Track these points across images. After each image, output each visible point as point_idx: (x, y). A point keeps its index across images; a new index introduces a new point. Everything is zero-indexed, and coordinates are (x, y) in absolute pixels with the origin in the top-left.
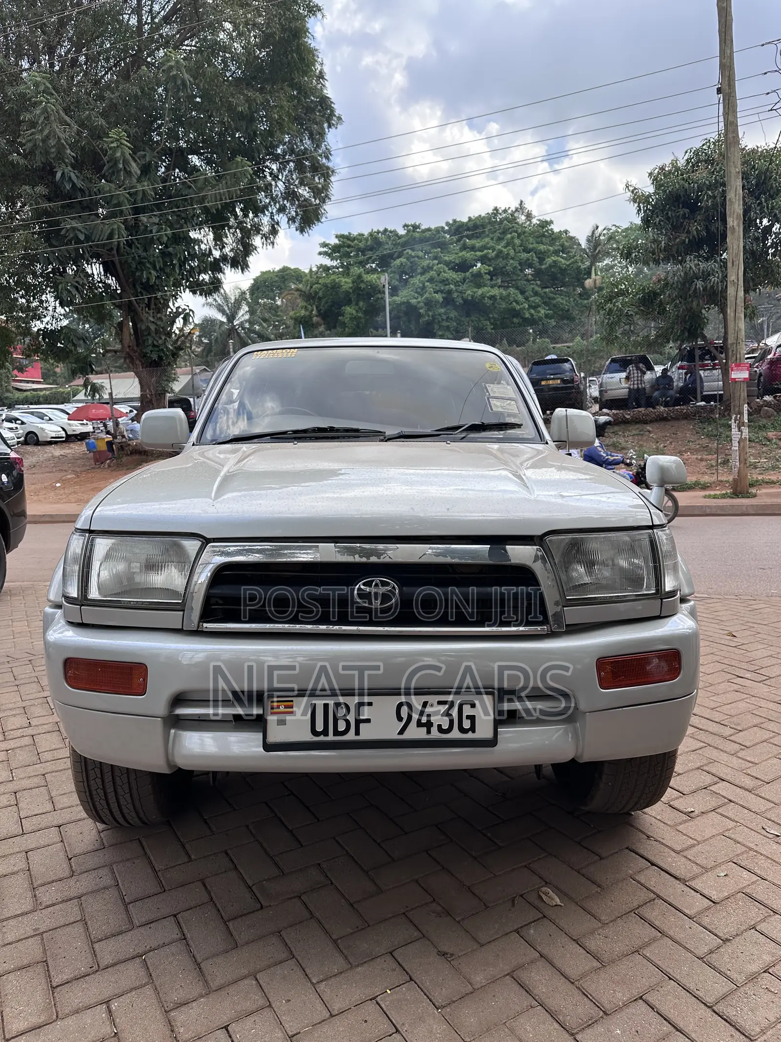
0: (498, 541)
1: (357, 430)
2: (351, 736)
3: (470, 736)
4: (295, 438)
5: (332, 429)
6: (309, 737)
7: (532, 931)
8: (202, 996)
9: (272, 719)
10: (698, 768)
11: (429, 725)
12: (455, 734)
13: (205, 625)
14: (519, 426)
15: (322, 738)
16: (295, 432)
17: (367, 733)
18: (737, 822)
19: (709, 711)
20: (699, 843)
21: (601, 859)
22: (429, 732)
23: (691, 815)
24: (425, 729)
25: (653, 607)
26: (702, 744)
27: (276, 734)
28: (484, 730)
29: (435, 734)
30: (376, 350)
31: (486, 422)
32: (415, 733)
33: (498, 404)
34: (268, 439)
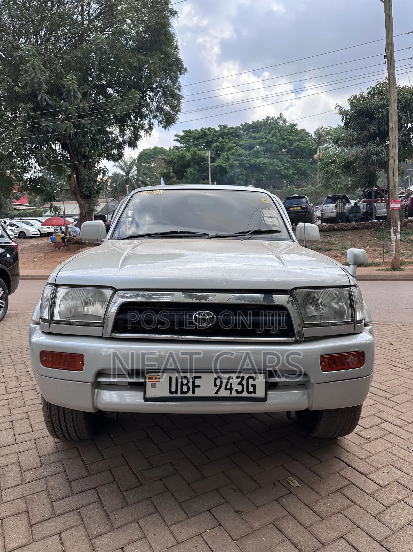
0: (268, 292)
1: (194, 233)
2: (190, 394)
3: (253, 395)
4: (162, 237)
5: (181, 232)
6: (168, 395)
7: (284, 500)
8: (109, 532)
9: (149, 385)
10: (373, 415)
11: (231, 389)
12: (245, 394)
13: (114, 334)
14: (279, 232)
15: (175, 395)
16: (162, 233)
17: (198, 393)
18: (394, 444)
19: (379, 384)
20: (373, 455)
21: (321, 462)
22: (231, 393)
23: (369, 440)
24: (229, 391)
25: (350, 329)
26: (375, 402)
27: (151, 393)
28: (260, 393)
29: (234, 394)
30: (205, 191)
31: (262, 229)
32: (224, 393)
33: (269, 220)
34: (147, 237)
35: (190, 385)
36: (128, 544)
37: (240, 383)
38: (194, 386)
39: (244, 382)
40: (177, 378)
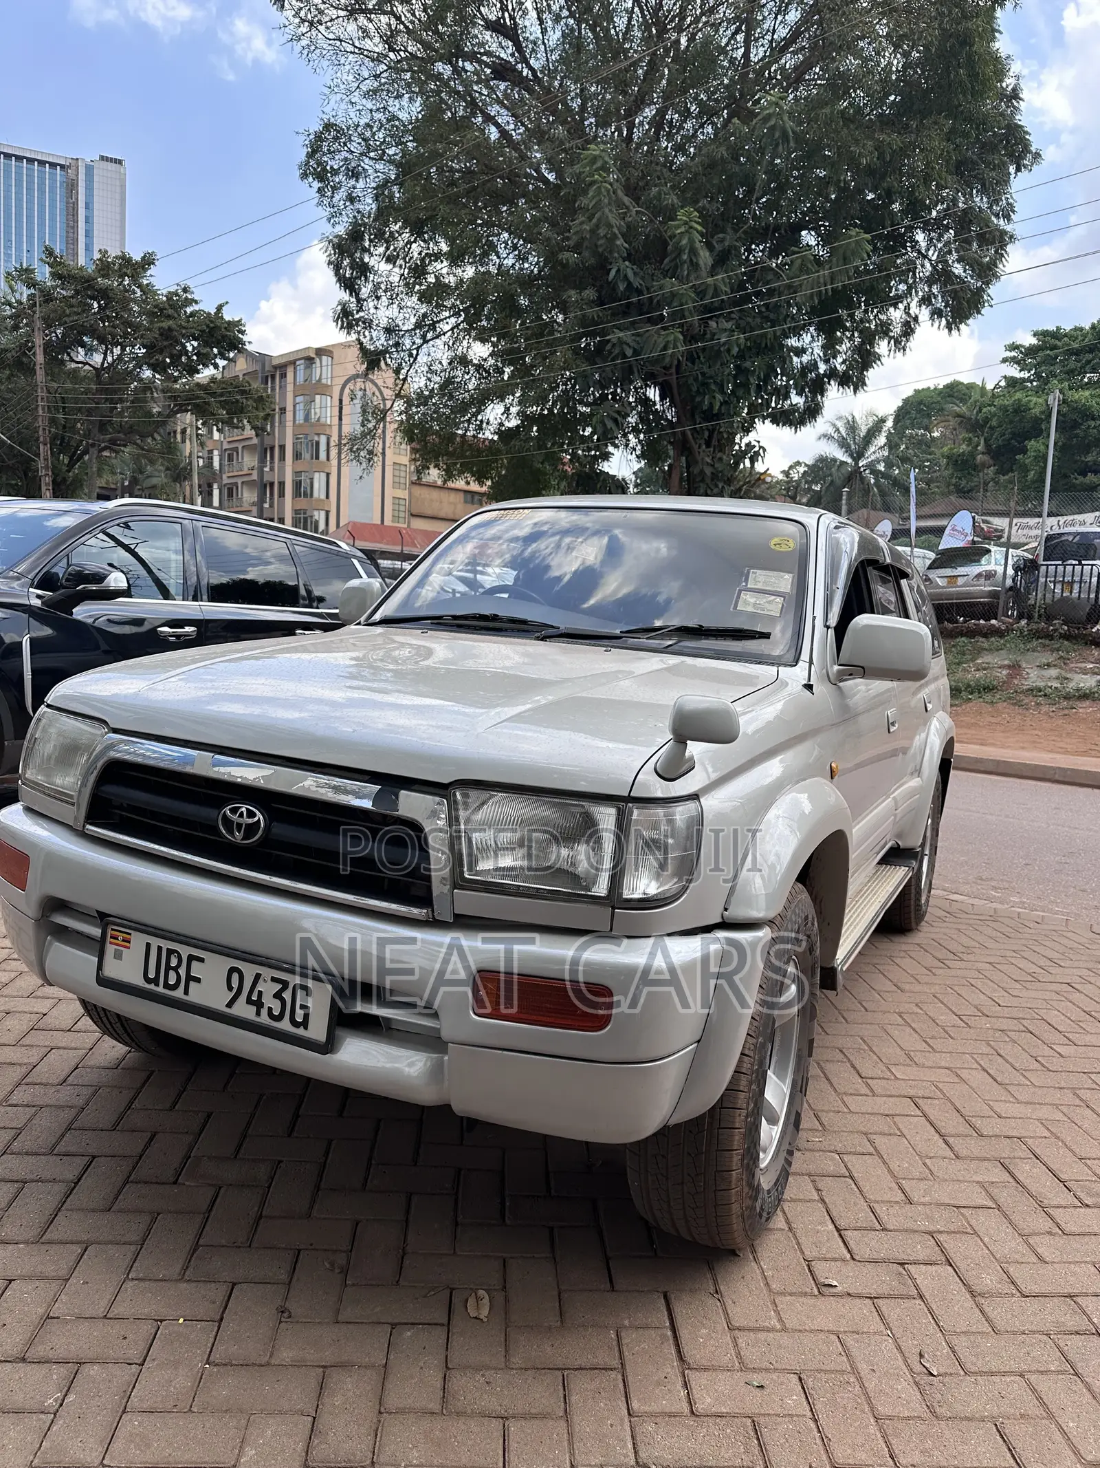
0: (391, 783)
1: (524, 622)
2: (179, 993)
3: (300, 1031)
5: (495, 618)
6: (139, 981)
7: (409, 1333)
9: (110, 949)
11: (259, 1005)
12: (285, 1025)
13: (88, 827)
14: (766, 636)
15: (152, 987)
16: (455, 617)
17: (196, 995)
18: (888, 1327)
20: (784, 1329)
21: (613, 1289)
22: (258, 1014)
23: (824, 1289)
24: (254, 1008)
25: (598, 917)
27: (113, 969)
28: (318, 1030)
29: (264, 1019)
31: (706, 624)
32: (243, 1010)
33: (752, 600)
35: (182, 971)
36: (25, 1278)
37: (278, 996)
38: (189, 978)
39: (287, 995)
40: (160, 949)
